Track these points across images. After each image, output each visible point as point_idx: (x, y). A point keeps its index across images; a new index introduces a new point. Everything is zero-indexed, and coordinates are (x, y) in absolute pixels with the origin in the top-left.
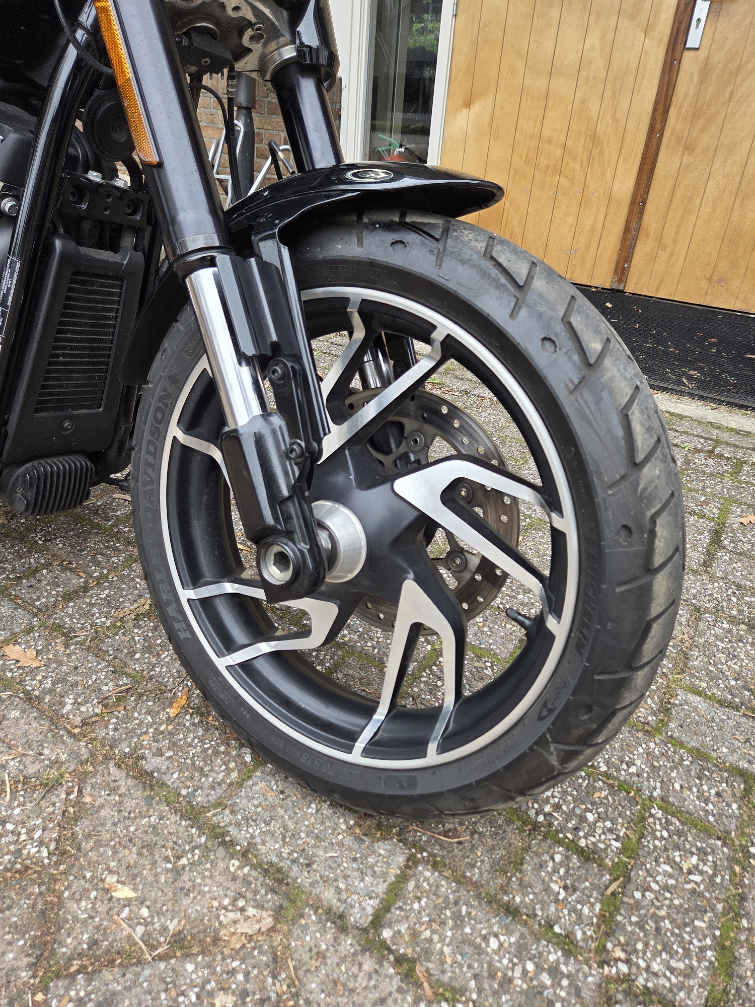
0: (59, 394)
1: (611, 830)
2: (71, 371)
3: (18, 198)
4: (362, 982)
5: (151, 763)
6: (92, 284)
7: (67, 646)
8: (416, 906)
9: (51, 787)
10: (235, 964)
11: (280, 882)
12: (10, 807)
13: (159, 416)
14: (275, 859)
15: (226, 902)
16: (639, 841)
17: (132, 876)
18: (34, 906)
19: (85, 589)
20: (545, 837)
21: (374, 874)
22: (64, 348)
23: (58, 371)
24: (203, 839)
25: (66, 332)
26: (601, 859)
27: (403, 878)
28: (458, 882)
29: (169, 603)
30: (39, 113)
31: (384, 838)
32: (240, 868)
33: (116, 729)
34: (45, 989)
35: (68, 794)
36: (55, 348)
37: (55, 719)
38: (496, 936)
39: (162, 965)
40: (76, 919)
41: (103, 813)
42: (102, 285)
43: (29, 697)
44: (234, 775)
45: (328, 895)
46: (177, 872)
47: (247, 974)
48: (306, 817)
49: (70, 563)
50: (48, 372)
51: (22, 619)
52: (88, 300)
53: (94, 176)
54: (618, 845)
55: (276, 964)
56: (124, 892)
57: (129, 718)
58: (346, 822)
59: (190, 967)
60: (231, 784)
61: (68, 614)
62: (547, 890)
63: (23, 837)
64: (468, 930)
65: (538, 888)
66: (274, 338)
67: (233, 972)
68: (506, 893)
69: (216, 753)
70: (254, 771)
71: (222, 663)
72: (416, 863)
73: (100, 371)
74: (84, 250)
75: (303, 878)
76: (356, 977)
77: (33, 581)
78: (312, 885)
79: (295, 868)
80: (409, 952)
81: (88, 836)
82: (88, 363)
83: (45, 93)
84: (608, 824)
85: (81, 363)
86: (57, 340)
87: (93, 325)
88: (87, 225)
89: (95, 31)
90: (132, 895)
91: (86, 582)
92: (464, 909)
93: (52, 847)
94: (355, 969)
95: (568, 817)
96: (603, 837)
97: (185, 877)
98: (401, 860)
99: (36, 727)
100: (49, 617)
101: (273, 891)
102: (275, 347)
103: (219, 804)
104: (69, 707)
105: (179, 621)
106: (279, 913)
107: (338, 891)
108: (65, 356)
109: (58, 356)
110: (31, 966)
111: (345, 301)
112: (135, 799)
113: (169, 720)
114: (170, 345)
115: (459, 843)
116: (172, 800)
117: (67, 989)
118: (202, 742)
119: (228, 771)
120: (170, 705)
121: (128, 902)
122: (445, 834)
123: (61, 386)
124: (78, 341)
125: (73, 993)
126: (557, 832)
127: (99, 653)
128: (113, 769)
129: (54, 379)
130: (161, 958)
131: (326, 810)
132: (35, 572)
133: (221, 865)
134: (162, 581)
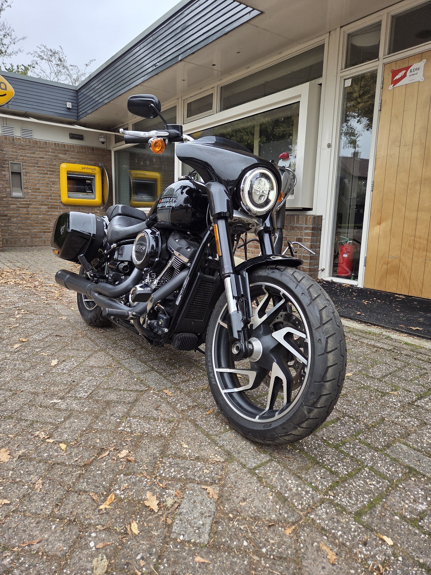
0: (192, 314)
1: (345, 469)
2: (196, 308)
3: (191, 263)
4: (246, 478)
5: (199, 423)
6: (205, 284)
7: (180, 393)
8: (268, 468)
9: (170, 422)
10: (211, 466)
11: (229, 455)
12: (159, 423)
13: (216, 317)
14: (229, 450)
15: (212, 454)
16: (355, 474)
17: (188, 444)
18: (162, 444)
19: (189, 380)
20: (320, 466)
21: (258, 459)
22: (196, 301)
23: (193, 307)
24: (209, 441)
25: (197, 296)
26: (338, 475)
27: (267, 462)
28: (284, 468)
29: (211, 372)
30: (200, 243)
31: (264, 453)
32: (218, 449)
33: (190, 414)
34: (162, 458)
35: (175, 424)
36: (193, 300)
37: (174, 408)
38: (292, 481)
39: (192, 461)
40: (172, 448)
41: (183, 430)
42: (208, 285)
43: (168, 402)
44: (222, 430)
45: (242, 460)
46: (200, 446)
47: (214, 469)
48: (241, 443)
49: (185, 373)
50: (190, 307)
51: (169, 384)
52: (204, 288)
53: (210, 258)
54: (346, 473)
55: (222, 469)
56: (185, 446)
57: (195, 412)
58: (253, 447)
59: (199, 463)
60: (221, 432)
61: (182, 386)
62: (315, 476)
63: (162, 430)
64: (283, 477)
65: (312, 475)
66: (242, 293)
67: (210, 467)
68: (300, 474)
69: (218, 424)
70: (229, 430)
71: (223, 392)
72: (272, 460)
73: (204, 309)
74: (205, 275)
75: (236, 455)
76: (244, 477)
77: (174, 376)
78: (238, 457)
79: (234, 453)
80: (262, 476)
81: (179, 434)
82: (201, 306)
83: (202, 239)
84: (345, 467)
85: (199, 306)
86: (194, 298)
87: (204, 295)
88: (207, 269)
89: (213, 231)
90: (187, 447)
91: (189, 379)
92: (283, 473)
93: (169, 433)
94: (245, 475)
95: (331, 463)
96: (342, 470)
97: (202, 447)
98: (268, 459)
99: (169, 409)
100: (177, 386)
101: (226, 455)
102: (242, 296)
103: (216, 435)
104: (178, 406)
105: (213, 378)
106: (226, 460)
107: (246, 460)
108: (195, 303)
109: (194, 303)
110: (159, 454)
111: (262, 286)
112: (193, 429)
113: (206, 415)
114: (221, 298)
115: (289, 460)
116: (203, 432)
117: (167, 459)
118: (215, 421)
119: (221, 429)
120: (207, 412)
121: (186, 448)
122: (285, 457)
123: (193, 312)
124: (199, 299)
125: (169, 460)
126: (325, 465)
127: (190, 396)
128: (188, 421)
129: (192, 309)
130: (192, 460)
131: (248, 443)
132: (175, 374)
133: (213, 447)
134: (210, 366)
